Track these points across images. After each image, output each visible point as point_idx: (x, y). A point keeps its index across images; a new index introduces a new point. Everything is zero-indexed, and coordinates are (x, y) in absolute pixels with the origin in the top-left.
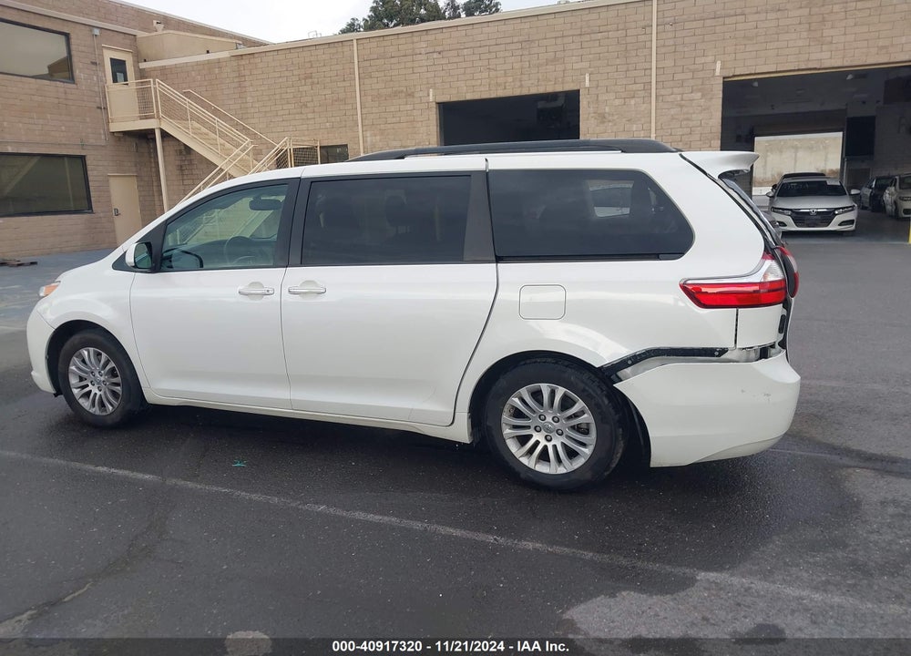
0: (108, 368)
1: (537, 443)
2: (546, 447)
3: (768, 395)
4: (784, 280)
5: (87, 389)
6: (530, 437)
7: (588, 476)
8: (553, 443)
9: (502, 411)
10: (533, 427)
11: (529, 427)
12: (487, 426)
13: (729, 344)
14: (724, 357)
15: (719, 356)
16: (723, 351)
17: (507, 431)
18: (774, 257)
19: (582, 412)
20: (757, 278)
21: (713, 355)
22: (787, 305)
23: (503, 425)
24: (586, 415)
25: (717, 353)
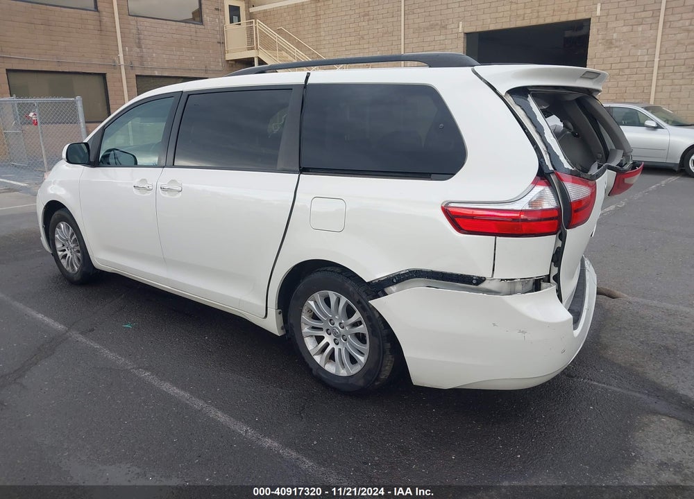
0: (73, 238)
1: (328, 344)
2: (333, 349)
3: (524, 332)
4: (558, 209)
5: (65, 253)
6: (322, 338)
7: (361, 383)
8: (339, 346)
9: (301, 311)
10: (325, 330)
11: (321, 329)
12: (290, 324)
13: (486, 273)
14: (482, 286)
15: (477, 284)
16: (481, 280)
17: (305, 330)
18: (550, 184)
19: (360, 323)
20: (522, 205)
21: (471, 283)
22: (562, 237)
23: (303, 325)
24: (362, 326)
25: (474, 281)
